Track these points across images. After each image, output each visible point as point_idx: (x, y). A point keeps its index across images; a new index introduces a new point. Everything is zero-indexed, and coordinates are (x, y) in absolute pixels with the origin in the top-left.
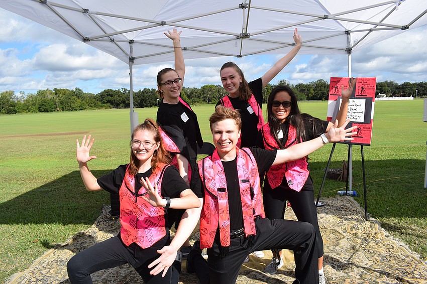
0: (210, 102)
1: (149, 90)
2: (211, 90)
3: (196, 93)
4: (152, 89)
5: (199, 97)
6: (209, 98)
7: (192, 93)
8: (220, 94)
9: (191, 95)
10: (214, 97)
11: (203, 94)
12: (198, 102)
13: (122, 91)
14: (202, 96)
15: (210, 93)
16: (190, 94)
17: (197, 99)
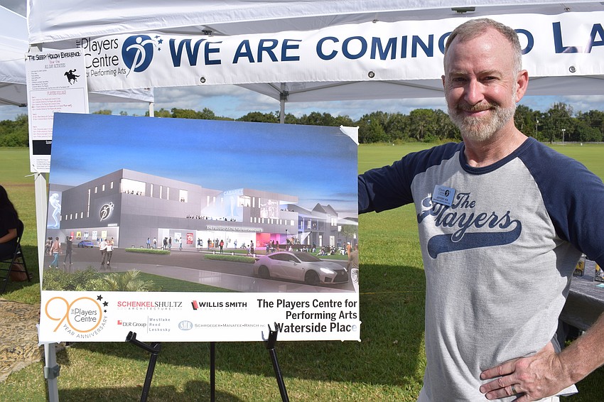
0: (422, 139)
1: (319, 114)
2: (424, 119)
3: (398, 122)
4: (324, 114)
5: (402, 130)
6: (421, 132)
7: (391, 122)
8: (440, 126)
9: (389, 126)
10: (428, 130)
11: (410, 125)
12: (401, 138)
13: (276, 116)
14: (409, 128)
15: (422, 123)
16: (388, 123)
17: (399, 133)
